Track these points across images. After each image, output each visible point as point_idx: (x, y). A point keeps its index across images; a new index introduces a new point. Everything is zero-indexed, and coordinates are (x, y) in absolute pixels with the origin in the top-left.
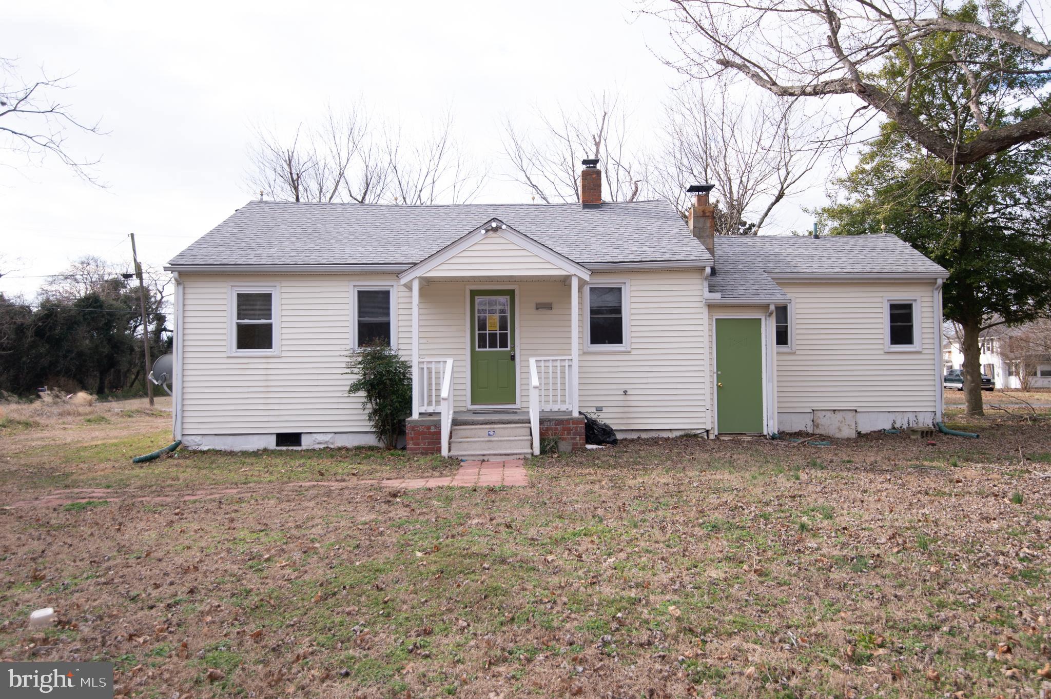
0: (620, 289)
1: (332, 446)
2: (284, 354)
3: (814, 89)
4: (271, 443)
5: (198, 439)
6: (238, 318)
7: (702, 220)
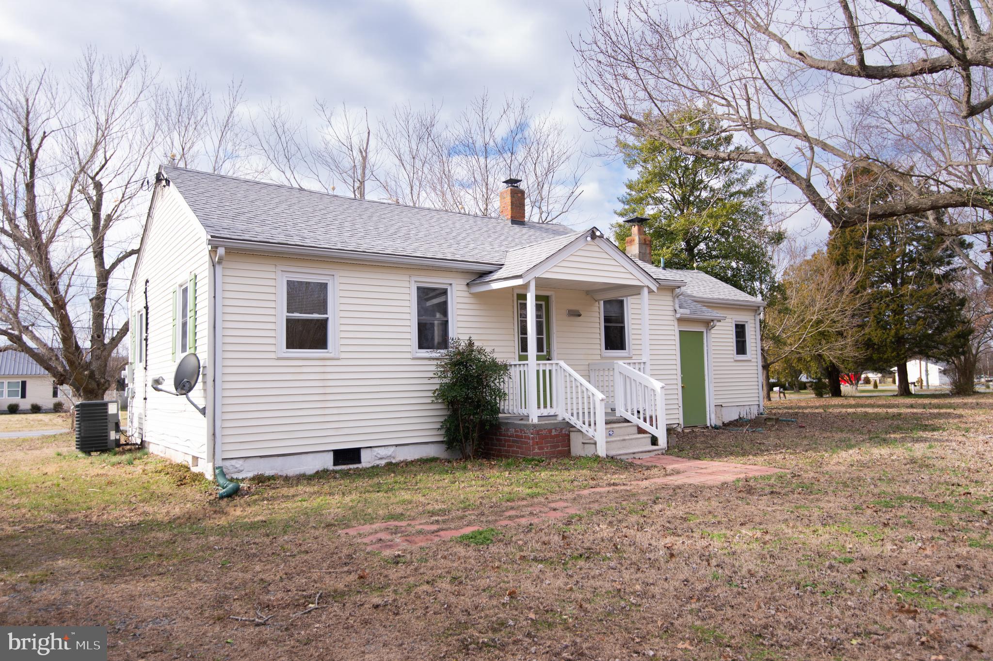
0: (622, 302)
1: (394, 461)
2: (343, 355)
3: (729, 156)
4: (327, 461)
5: (238, 464)
6: (288, 312)
7: (644, 246)
